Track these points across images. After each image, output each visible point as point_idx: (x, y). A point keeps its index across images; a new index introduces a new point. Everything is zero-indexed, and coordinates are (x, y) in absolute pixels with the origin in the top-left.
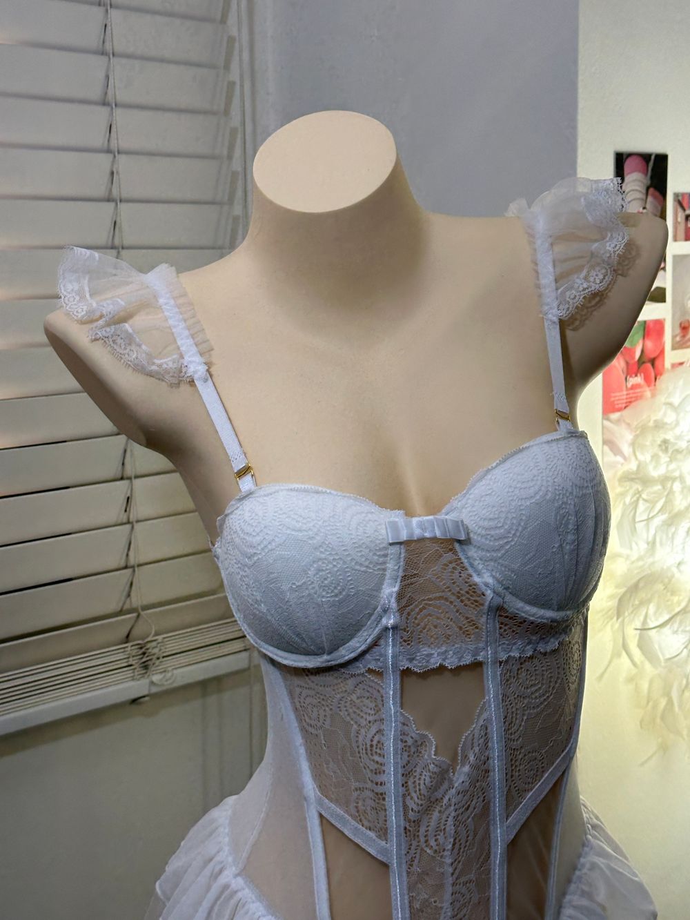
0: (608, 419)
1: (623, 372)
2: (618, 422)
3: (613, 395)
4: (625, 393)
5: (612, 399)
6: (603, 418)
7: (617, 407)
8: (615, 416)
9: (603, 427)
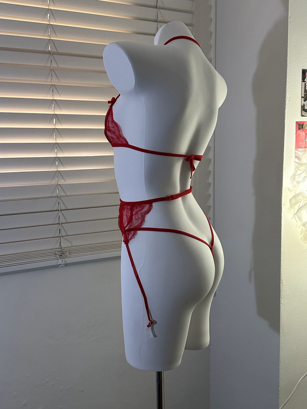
0: (297, 150)
1: (304, 136)
2: (301, 151)
3: (299, 143)
4: (305, 143)
5: (299, 144)
6: (295, 150)
7: (301, 147)
8: (299, 149)
9: (295, 152)
